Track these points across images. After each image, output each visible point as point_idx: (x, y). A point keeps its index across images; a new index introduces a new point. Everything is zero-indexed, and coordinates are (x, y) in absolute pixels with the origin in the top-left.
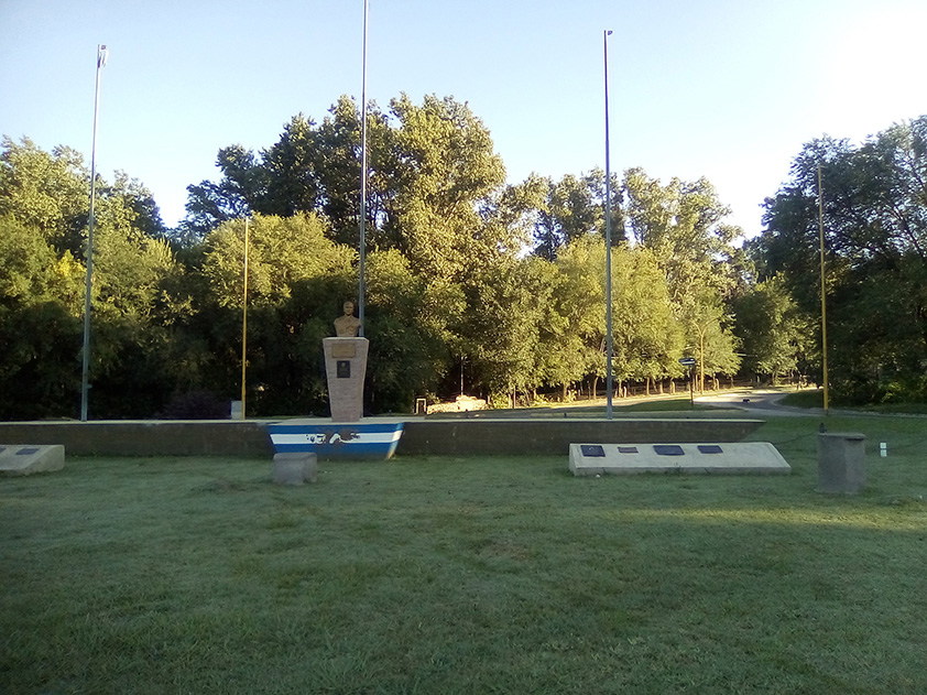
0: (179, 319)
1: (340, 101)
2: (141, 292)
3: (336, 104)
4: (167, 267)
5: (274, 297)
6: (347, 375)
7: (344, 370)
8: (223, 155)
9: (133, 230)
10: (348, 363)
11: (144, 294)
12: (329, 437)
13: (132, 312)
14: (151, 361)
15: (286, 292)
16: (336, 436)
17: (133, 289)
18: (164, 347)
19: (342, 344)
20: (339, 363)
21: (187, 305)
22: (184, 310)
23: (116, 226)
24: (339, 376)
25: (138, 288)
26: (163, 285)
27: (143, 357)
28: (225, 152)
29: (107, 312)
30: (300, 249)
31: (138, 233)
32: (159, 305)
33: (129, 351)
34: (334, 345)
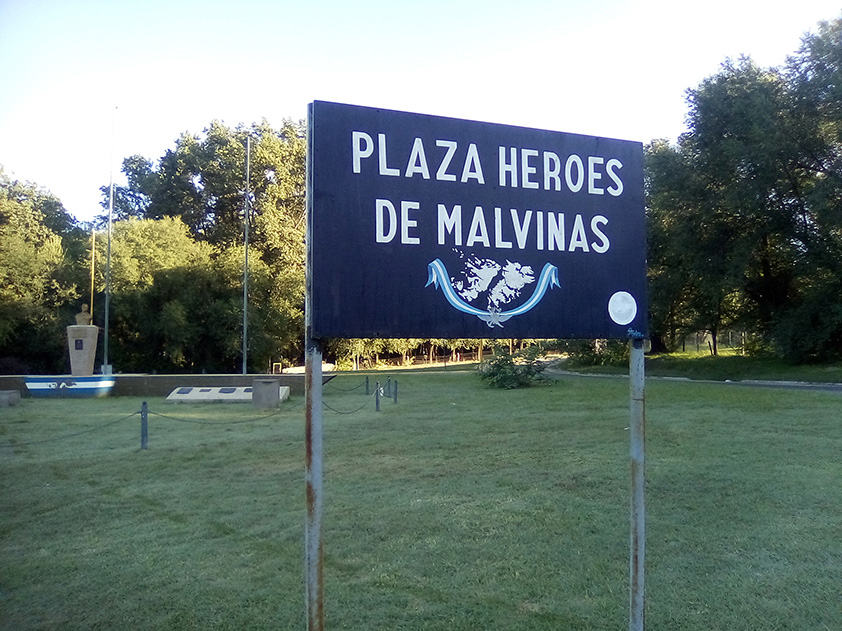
0: (67, 302)
1: (212, 125)
2: (35, 281)
3: (209, 127)
4: (56, 261)
5: (141, 284)
6: (81, 348)
7: (79, 345)
8: (127, 162)
9: (41, 229)
10: (81, 341)
11: (39, 283)
12: (59, 385)
13: (28, 296)
14: (42, 334)
15: (150, 281)
16: (63, 384)
17: (28, 279)
18: (52, 324)
19: (79, 330)
20: (76, 341)
21: (73, 290)
22: (71, 294)
23: (27, 226)
24: (76, 349)
25: (33, 277)
26: (54, 275)
27: (35, 332)
28: (129, 161)
29: (8, 296)
30: (164, 247)
31: (46, 231)
32: (50, 291)
33: (24, 327)
34: (74, 330)
